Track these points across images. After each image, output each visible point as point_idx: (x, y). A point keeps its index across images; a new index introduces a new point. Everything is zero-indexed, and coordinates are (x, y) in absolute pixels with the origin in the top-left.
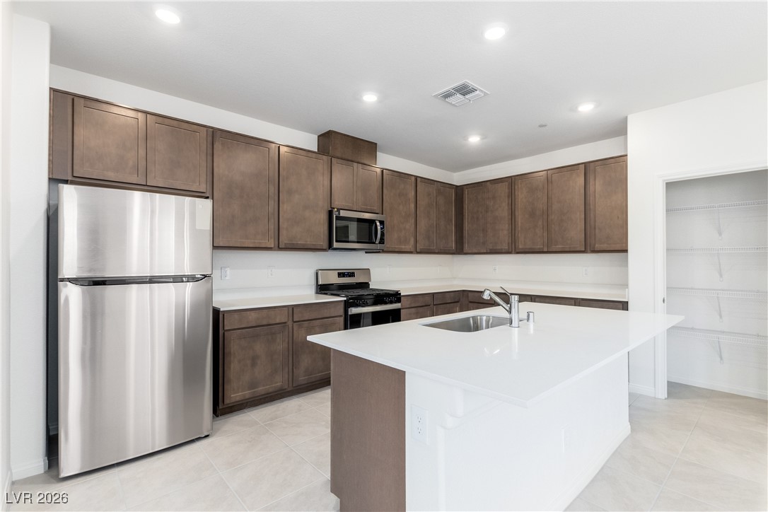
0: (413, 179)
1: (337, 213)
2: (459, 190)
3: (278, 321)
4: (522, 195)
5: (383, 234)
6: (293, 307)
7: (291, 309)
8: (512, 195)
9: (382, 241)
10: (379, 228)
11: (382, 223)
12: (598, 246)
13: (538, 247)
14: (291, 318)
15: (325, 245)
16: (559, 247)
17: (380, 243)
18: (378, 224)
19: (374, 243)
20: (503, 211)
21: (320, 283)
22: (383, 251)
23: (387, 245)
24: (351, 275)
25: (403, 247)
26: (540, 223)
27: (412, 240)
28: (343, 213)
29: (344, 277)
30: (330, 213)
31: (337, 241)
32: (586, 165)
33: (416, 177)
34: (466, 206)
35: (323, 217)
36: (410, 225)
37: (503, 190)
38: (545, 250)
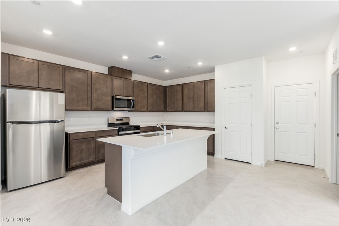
0: (146, 84)
1: (115, 97)
2: (165, 88)
3: (91, 137)
4: (186, 91)
5: (134, 105)
6: (97, 131)
7: (96, 132)
8: (182, 91)
9: (133, 107)
10: (132, 102)
11: (133, 100)
12: (208, 109)
13: (191, 109)
14: (96, 136)
15: (111, 109)
16: (197, 110)
17: (133, 108)
18: (132, 101)
19: (130, 108)
20: (180, 96)
21: (109, 123)
22: (134, 111)
23: (136, 108)
24: (122, 119)
25: (142, 109)
26: (191, 101)
27: (146, 107)
28: (118, 97)
29: (119, 120)
30: (113, 97)
31: (115, 107)
32: (205, 81)
33: (148, 83)
34: (167, 94)
35: (110, 98)
36: (145, 101)
37: (180, 88)
38: (193, 111)
